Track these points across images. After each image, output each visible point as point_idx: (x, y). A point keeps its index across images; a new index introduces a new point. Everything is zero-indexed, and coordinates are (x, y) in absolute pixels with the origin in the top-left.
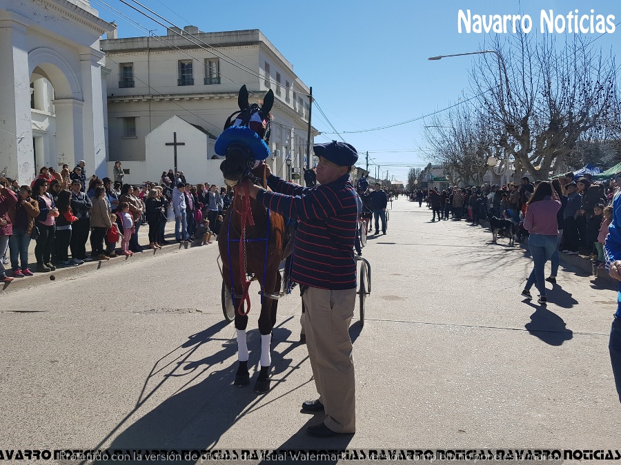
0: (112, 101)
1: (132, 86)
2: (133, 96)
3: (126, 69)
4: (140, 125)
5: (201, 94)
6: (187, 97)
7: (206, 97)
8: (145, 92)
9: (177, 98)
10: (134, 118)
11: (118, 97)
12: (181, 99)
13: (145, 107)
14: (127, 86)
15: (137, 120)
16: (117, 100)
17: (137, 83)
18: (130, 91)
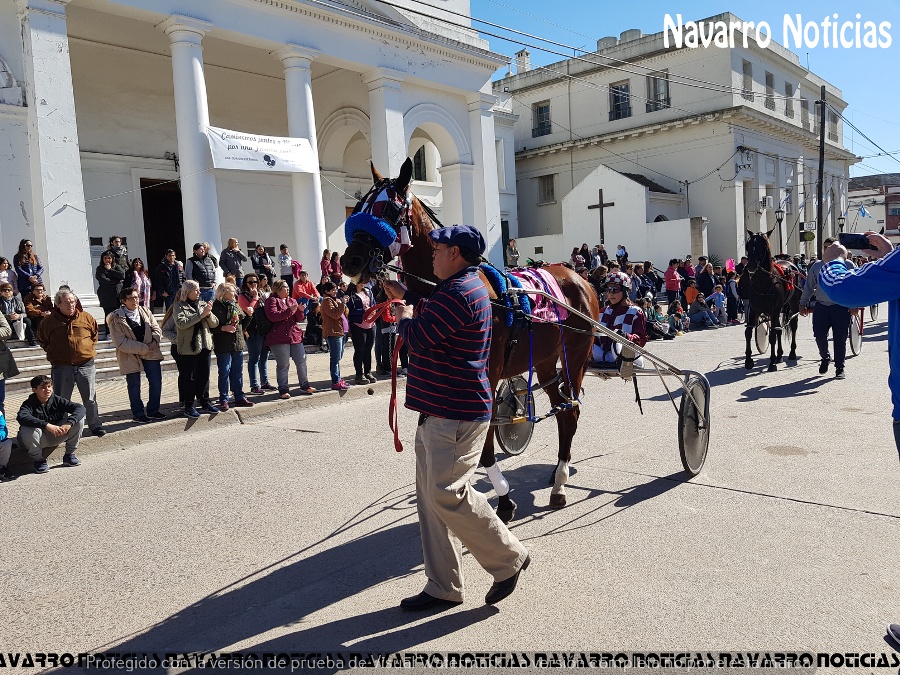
0: (523, 156)
1: (549, 132)
2: (550, 146)
3: (541, 111)
4: (559, 184)
5: (641, 127)
6: (621, 136)
7: (650, 130)
8: (565, 136)
9: (608, 138)
10: (551, 177)
11: (531, 150)
12: (613, 140)
13: (566, 158)
14: (542, 134)
15: (556, 177)
16: (529, 154)
17: (554, 128)
18: (547, 139)
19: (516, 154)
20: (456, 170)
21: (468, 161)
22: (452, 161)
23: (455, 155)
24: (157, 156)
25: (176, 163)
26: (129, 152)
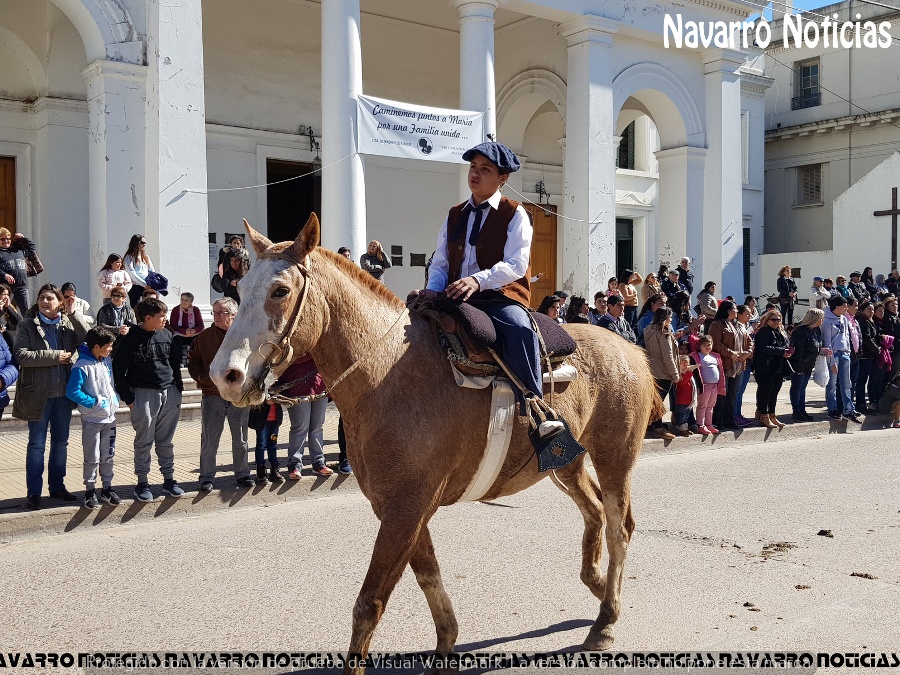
0: (776, 137)
1: (817, 103)
2: (817, 123)
3: (807, 73)
4: (827, 178)
8: (842, 110)
10: (818, 167)
11: (789, 128)
13: (842, 142)
14: (807, 105)
15: (824, 169)
16: (786, 134)
17: (825, 97)
18: (813, 113)
19: (767, 132)
20: (681, 156)
21: (699, 143)
22: (675, 142)
23: (680, 134)
24: (288, 130)
25: (312, 141)
26: (255, 125)
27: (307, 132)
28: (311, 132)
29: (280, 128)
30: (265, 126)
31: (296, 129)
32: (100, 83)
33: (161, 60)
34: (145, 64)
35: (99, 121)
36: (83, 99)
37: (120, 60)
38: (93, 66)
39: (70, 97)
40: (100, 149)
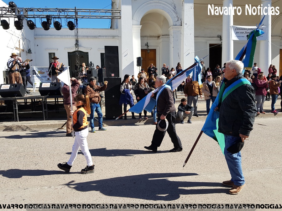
24: (215, 37)
25: (221, 39)
26: (207, 36)
27: (220, 37)
28: (220, 36)
29: (213, 36)
30: (209, 36)
31: (217, 36)
32: (172, 31)
33: (185, 24)
34: (181, 25)
35: (172, 39)
36: (169, 35)
37: (176, 25)
38: (171, 27)
39: (166, 35)
40: (172, 45)
